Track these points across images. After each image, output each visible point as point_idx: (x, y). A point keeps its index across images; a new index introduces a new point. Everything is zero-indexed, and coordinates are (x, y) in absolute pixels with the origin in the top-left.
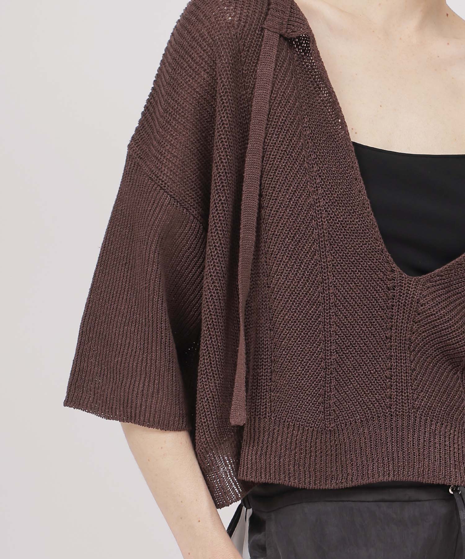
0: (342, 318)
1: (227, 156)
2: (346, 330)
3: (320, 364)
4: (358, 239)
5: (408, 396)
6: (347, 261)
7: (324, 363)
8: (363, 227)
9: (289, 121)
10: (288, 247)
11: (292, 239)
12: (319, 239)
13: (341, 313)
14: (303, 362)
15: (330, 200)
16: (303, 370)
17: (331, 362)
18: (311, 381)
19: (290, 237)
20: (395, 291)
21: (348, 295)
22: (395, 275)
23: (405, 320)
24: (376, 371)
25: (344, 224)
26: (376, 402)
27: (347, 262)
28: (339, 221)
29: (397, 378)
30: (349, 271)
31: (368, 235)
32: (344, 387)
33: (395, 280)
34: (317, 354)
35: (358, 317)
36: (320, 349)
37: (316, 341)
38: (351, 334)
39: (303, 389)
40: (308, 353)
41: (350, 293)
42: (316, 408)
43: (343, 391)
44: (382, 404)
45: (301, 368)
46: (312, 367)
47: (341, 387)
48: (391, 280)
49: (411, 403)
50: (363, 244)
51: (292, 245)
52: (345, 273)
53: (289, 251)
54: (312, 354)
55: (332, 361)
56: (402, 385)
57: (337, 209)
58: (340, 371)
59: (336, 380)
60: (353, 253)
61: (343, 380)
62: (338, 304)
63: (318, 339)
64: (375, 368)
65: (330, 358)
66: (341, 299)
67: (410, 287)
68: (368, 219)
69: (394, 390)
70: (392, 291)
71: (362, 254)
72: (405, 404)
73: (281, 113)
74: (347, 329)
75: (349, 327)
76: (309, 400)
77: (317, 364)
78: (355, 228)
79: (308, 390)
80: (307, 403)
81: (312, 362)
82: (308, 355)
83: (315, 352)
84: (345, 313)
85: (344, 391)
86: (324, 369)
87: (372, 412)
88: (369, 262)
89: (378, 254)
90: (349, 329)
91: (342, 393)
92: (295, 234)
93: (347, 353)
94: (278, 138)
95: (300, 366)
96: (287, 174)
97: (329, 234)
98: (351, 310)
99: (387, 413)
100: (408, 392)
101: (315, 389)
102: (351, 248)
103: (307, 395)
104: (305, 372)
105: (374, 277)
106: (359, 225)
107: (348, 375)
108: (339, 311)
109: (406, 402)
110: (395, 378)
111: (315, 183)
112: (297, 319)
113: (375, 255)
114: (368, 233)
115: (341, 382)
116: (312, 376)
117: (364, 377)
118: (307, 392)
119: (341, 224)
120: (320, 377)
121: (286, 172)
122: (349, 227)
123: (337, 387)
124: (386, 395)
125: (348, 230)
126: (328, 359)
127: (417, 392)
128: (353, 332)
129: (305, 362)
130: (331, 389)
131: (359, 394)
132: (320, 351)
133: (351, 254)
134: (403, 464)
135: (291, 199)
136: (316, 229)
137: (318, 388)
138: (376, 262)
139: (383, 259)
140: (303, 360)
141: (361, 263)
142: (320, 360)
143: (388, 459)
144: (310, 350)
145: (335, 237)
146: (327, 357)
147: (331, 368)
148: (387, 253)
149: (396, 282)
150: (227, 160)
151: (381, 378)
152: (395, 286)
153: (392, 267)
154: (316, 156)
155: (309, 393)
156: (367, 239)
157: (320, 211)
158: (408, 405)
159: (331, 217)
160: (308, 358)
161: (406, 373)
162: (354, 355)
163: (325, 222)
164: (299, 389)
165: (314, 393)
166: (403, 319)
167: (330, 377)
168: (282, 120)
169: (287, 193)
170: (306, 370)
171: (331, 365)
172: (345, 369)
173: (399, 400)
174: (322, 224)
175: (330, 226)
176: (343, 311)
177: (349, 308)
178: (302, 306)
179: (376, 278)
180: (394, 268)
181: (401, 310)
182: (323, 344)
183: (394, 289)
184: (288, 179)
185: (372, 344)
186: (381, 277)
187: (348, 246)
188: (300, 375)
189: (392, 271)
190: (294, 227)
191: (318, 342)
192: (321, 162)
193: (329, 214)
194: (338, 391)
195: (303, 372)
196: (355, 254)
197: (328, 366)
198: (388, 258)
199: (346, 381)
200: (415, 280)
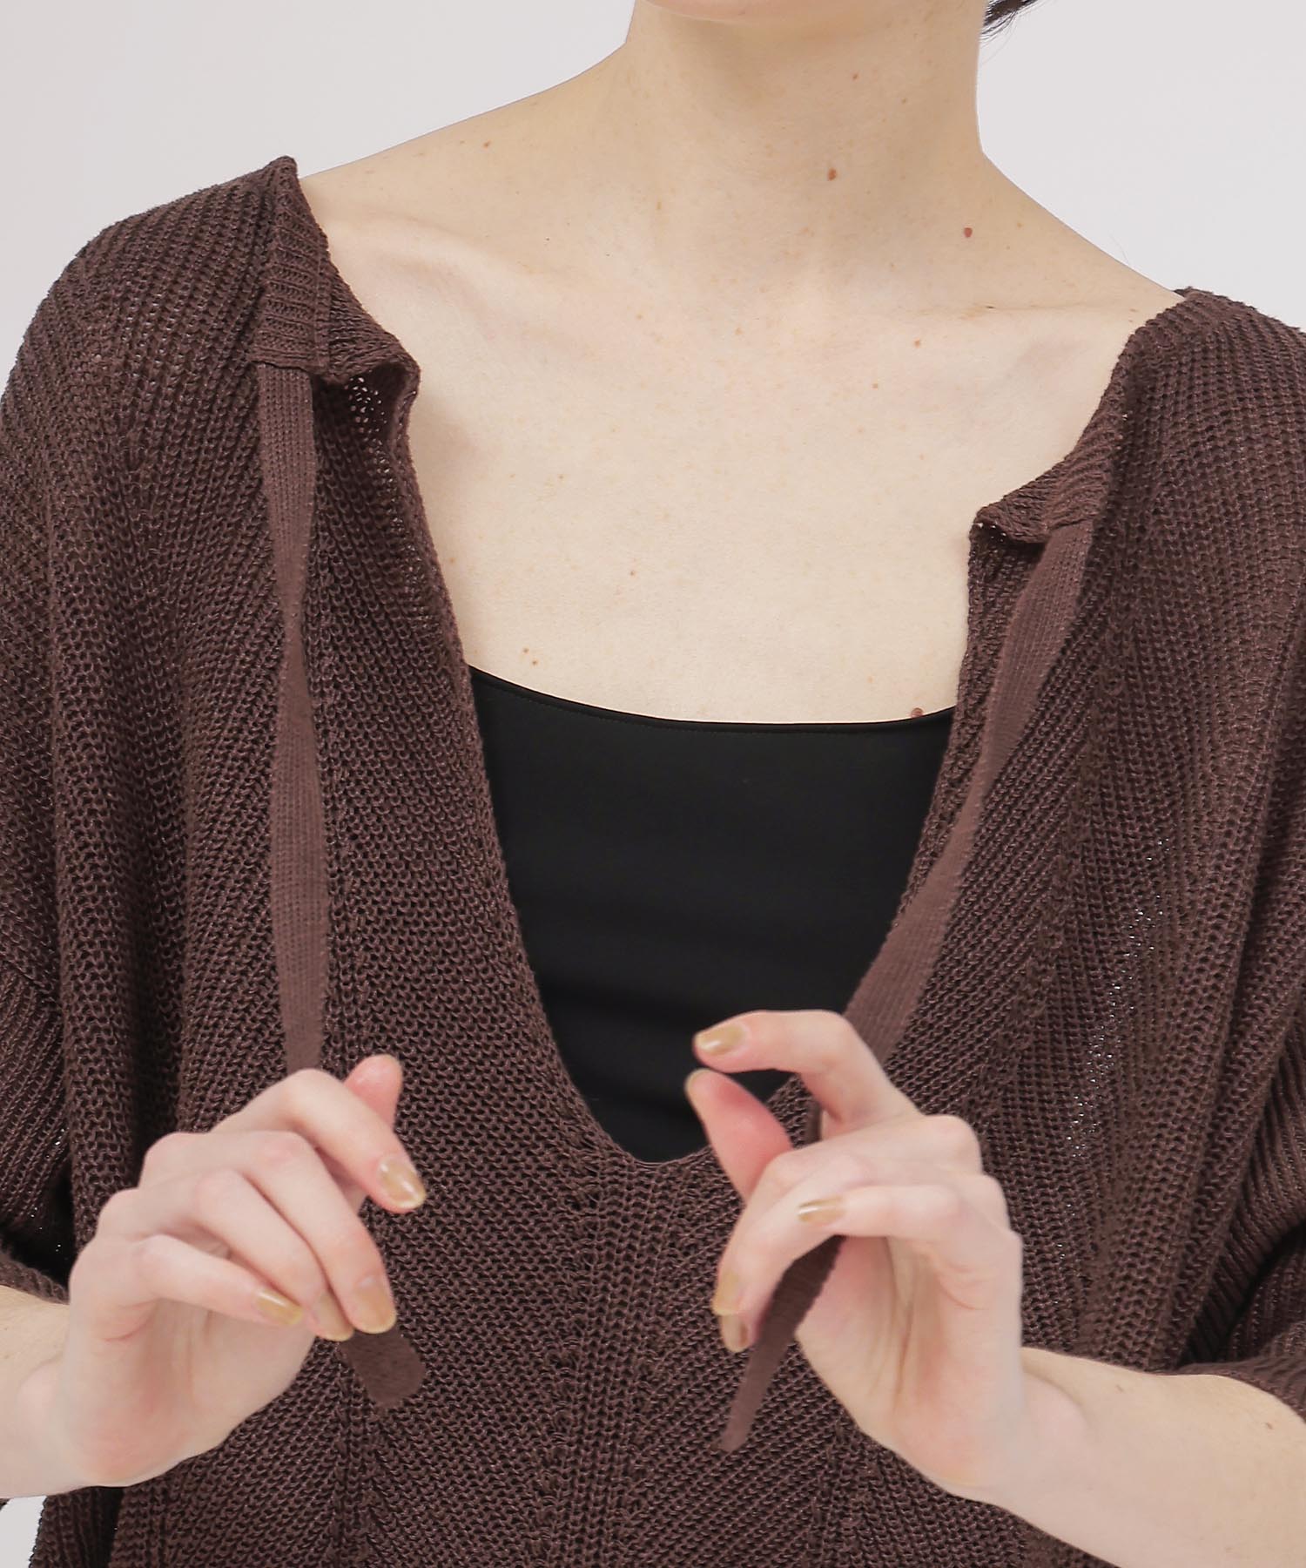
0: (409, 1293)
1: (105, 791)
2: (420, 1330)
3: (331, 1439)
4: (469, 1037)
6: (432, 1109)
7: (342, 1435)
8: (489, 1001)
9: (263, 667)
10: (240, 1064)
11: (255, 1040)
12: (343, 1035)
13: (408, 1276)
14: (276, 1434)
15: (380, 912)
16: (277, 1458)
17: (365, 1431)
18: (302, 1493)
19: (249, 1029)
20: (596, 1211)
21: (433, 1221)
22: (596, 1158)
24: (507, 1466)
25: (423, 989)
27: (432, 1114)
28: (406, 979)
30: (437, 1143)
31: (503, 1025)
32: (400, 1511)
33: (594, 1174)
34: (322, 1408)
35: (463, 1291)
36: (332, 1391)
37: (321, 1364)
38: (435, 1345)
39: (274, 1519)
40: (294, 1403)
41: (439, 1211)
43: (393, 1525)
45: (271, 1451)
46: (304, 1448)
47: (390, 1510)
48: (583, 1176)
50: (485, 1055)
51: (255, 1057)
52: (424, 1148)
53: (245, 1076)
54: (305, 1406)
55: (369, 1428)
57: (401, 942)
58: (389, 1461)
59: (376, 1489)
60: (451, 1083)
61: (397, 1489)
62: (398, 1247)
63: (328, 1359)
64: (502, 1457)
65: (364, 1421)
66: (409, 1231)
67: (645, 1197)
68: (506, 976)
70: (587, 1210)
71: (482, 1088)
73: (241, 641)
74: (425, 1329)
75: (431, 1322)
76: (296, 1557)
77: (321, 1438)
78: (461, 1002)
79: (290, 1522)
81: (305, 1432)
82: (294, 1409)
83: (316, 1402)
84: (421, 1277)
85: (398, 1525)
86: (343, 1457)
88: (506, 1114)
89: (537, 1088)
90: (429, 1327)
91: (392, 1530)
92: (264, 1021)
93: (419, 1405)
95: (266, 1444)
96: (247, 833)
97: (375, 1020)
98: (440, 1269)
101: (312, 1519)
102: (444, 1069)
103: (289, 1538)
104: (282, 1464)
105: (522, 1164)
106: (473, 992)
108: (403, 1268)
111: (337, 857)
113: (527, 1090)
114: (503, 1019)
115: (391, 1495)
116: (304, 1479)
117: (463, 1484)
118: (289, 1529)
119: (413, 989)
120: (330, 1482)
121: (244, 825)
122: (440, 1000)
123: (376, 1511)
125: (437, 1009)
126: (356, 1424)
128: (441, 1338)
129: (282, 1434)
130: (357, 1516)
132: (333, 1396)
133: (446, 1085)
135: (256, 910)
136: (334, 1006)
137: (323, 1517)
138: (530, 1116)
139: (552, 1106)
140: (276, 1427)
141: (481, 1117)
142: (332, 1427)
144: (299, 1395)
145: (394, 1031)
146: (352, 1417)
147: (363, 1450)
148: (571, 1088)
149: (598, 1180)
150: (105, 803)
152: (597, 1196)
153: (583, 1133)
154: (347, 774)
155: (297, 1533)
156: (499, 1038)
157: (348, 950)
159: (381, 968)
160: (294, 1421)
162: (438, 1411)
163: (362, 984)
164: (263, 1520)
165: (311, 1533)
167: (359, 1480)
168: (242, 662)
169: (245, 891)
170: (287, 1457)
171: (365, 1440)
172: (407, 1455)
174: (355, 990)
175: (379, 994)
176: (415, 1269)
177: (432, 1261)
179: (528, 1167)
180: (592, 1134)
181: (616, 1274)
182: (342, 1375)
183: (593, 1205)
184: (249, 848)
185: (500, 1378)
186: (548, 1165)
187: (436, 1060)
188: (265, 1475)
189: (586, 1146)
190: (262, 998)
191: (327, 1369)
192: (363, 791)
193: (374, 958)
194: (379, 1525)
195: (278, 1463)
196: (457, 1086)
197: (356, 1444)
198: (572, 1101)
199: (408, 1491)
200: (664, 1170)
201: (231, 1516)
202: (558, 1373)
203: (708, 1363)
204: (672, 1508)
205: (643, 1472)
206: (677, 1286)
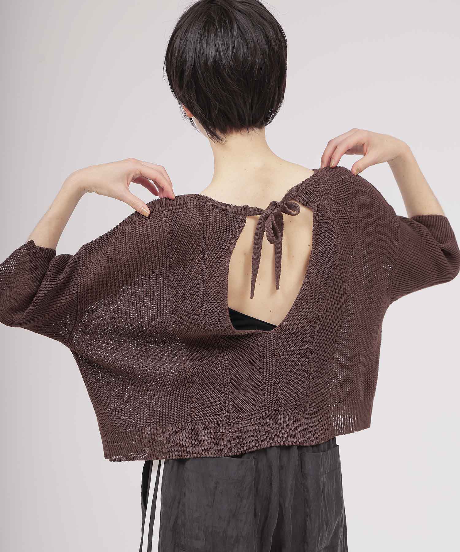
5: (274, 399)
7: (224, 389)
16: (212, 394)
17: (228, 388)
18: (217, 399)
23: (271, 356)
26: (256, 404)
29: (267, 390)
32: (237, 400)
34: (219, 386)
36: (221, 383)
42: (221, 412)
44: (260, 405)
49: (276, 403)
54: (216, 386)
56: (271, 393)
58: (234, 392)
59: (232, 397)
63: (219, 378)
69: (266, 396)
70: (262, 343)
72: (273, 403)
77: (219, 390)
80: (216, 410)
81: (216, 390)
87: (254, 410)
91: (236, 403)
94: (186, 296)
99: (263, 410)
100: (274, 397)
101: (219, 403)
103: (215, 406)
107: (239, 393)
109: (273, 402)
110: (266, 390)
112: (205, 370)
117: (248, 393)
120: (222, 396)
124: (262, 400)
127: (279, 396)
129: (212, 390)
130: (229, 401)
131: (246, 402)
134: (274, 437)
142: (221, 388)
143: (266, 435)
146: (225, 386)
151: (258, 391)
158: (274, 404)
160: (214, 388)
161: (273, 386)
162: (242, 382)
164: (210, 404)
166: (270, 356)
167: (228, 395)
173: (269, 401)
178: (207, 363)
181: (268, 351)
199: (238, 396)
200: (273, 331)
201: (204, 404)
202: (261, 370)
203: (285, 361)
204: (284, 388)
205: (279, 383)
206: (278, 350)
